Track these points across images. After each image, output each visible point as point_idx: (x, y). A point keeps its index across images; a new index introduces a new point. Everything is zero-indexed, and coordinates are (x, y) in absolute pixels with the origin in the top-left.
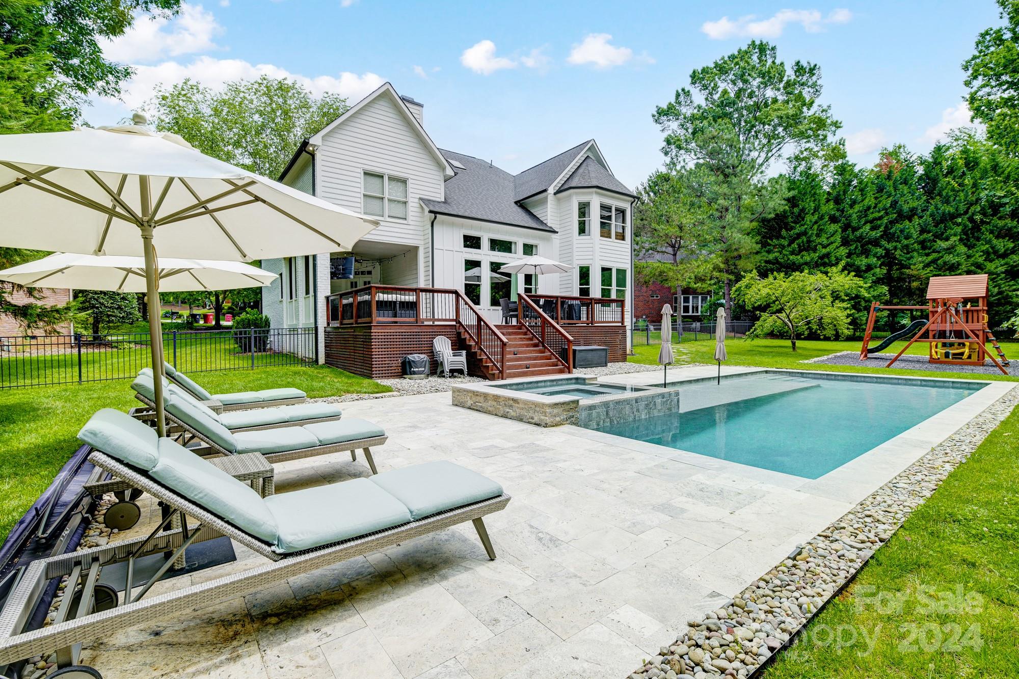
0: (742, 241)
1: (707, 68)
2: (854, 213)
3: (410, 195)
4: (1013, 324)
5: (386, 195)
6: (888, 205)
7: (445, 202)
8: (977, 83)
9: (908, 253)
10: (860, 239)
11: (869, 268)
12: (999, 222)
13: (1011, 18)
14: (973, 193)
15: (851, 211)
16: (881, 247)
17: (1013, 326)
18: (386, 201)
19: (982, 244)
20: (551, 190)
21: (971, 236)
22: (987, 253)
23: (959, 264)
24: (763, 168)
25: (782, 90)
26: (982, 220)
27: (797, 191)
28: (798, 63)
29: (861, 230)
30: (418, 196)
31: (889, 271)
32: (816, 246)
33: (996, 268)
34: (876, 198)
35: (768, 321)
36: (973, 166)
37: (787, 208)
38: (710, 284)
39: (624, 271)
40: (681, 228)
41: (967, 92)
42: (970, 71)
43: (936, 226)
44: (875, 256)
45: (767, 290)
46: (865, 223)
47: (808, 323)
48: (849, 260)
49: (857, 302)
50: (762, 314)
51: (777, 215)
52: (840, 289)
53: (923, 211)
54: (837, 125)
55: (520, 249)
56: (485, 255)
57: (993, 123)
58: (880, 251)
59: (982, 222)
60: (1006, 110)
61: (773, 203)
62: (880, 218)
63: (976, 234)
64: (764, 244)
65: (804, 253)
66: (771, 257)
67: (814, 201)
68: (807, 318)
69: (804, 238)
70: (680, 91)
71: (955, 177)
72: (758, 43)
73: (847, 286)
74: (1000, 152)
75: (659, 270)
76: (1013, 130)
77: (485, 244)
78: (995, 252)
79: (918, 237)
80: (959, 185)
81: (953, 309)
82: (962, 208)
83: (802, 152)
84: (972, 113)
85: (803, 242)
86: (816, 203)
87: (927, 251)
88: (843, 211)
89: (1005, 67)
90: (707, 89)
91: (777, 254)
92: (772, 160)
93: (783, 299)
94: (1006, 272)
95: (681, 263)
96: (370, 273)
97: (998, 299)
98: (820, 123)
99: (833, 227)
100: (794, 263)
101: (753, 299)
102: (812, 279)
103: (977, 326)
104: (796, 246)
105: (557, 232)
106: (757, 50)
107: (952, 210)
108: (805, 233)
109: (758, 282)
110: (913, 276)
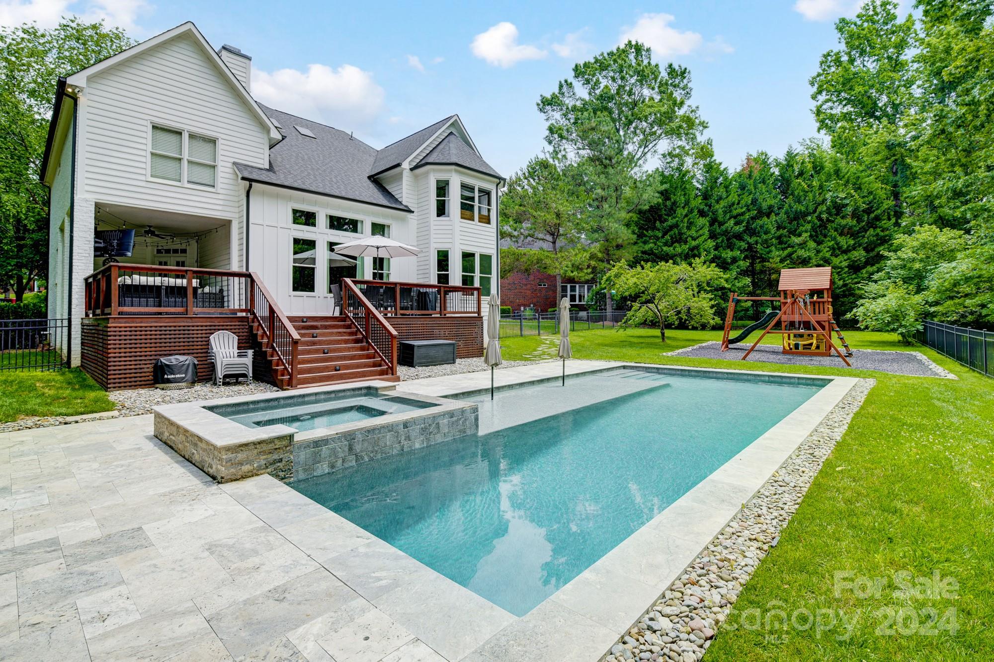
0: (619, 232)
1: (589, 63)
2: (720, 207)
3: (219, 158)
4: (854, 315)
5: (186, 156)
6: (750, 202)
7: (271, 169)
8: (822, 98)
9: (768, 247)
10: (726, 233)
11: (734, 260)
12: (842, 221)
13: (847, 43)
14: (820, 194)
15: (717, 206)
16: (744, 241)
17: (856, 317)
18: (185, 163)
19: (829, 241)
20: (406, 165)
21: (819, 234)
22: (832, 249)
23: (810, 258)
24: (641, 162)
25: (657, 90)
26: (828, 219)
27: (669, 185)
28: (670, 66)
29: (726, 225)
30: (233, 160)
31: (752, 264)
32: (687, 238)
33: (841, 262)
34: (739, 196)
35: (639, 312)
36: (820, 169)
37: (660, 200)
38: (587, 273)
39: (490, 257)
40: (558, 215)
41: (813, 105)
42: (816, 86)
43: (790, 223)
44: (739, 249)
45: (634, 280)
46: (730, 218)
47: (679, 312)
48: (716, 252)
49: (722, 293)
50: (633, 304)
51: (651, 207)
52: (703, 279)
53: (779, 208)
54: (704, 125)
55: (368, 228)
56: (321, 233)
57: (835, 134)
58: (743, 245)
59: (828, 220)
60: (845, 124)
61: (647, 195)
62: (743, 214)
63: (823, 232)
64: (640, 236)
65: (676, 245)
66: (647, 247)
67: (685, 195)
68: (676, 308)
69: (676, 231)
70: (563, 82)
71: (805, 178)
72: (634, 43)
73: (709, 277)
74: (841, 160)
75: (536, 258)
76: (851, 141)
77: (322, 221)
78: (840, 248)
79: (775, 233)
80: (808, 186)
81: (802, 300)
82: (811, 209)
83: (674, 149)
84: (818, 124)
85: (675, 234)
86: (687, 197)
87: (783, 246)
88: (710, 206)
89: (844, 84)
90: (589, 83)
91: (652, 245)
92: (649, 155)
93: (652, 289)
94: (849, 266)
95: (560, 251)
96: (184, 251)
97: (844, 291)
98: (689, 122)
99: (702, 221)
100: (667, 254)
101: (621, 289)
102: (677, 269)
103: (823, 317)
104: (669, 238)
105: (413, 212)
106: (633, 50)
107: (803, 209)
108: (676, 226)
109: (628, 271)
110: (773, 269)
